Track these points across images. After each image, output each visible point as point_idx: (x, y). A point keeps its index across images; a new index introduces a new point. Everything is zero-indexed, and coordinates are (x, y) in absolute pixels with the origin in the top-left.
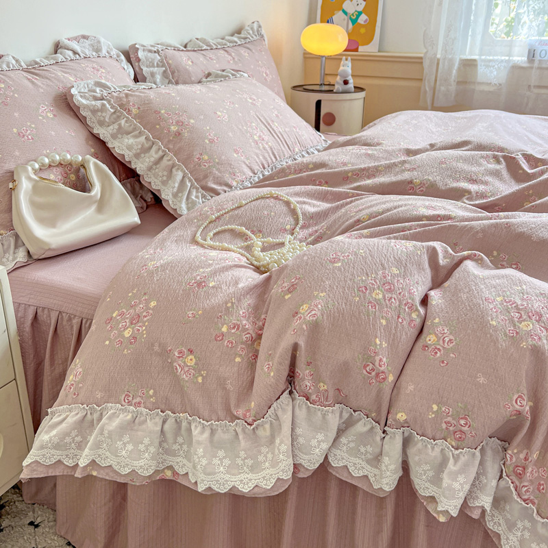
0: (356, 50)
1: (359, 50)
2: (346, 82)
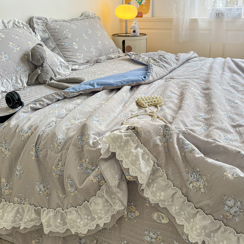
2: (134, 32)
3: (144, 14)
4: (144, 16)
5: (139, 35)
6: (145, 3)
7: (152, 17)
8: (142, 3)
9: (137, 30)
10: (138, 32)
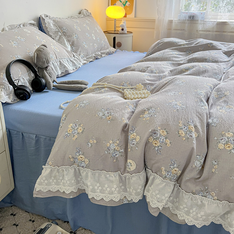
2: (123, 30)
4: (128, 16)
5: (126, 32)
6: (129, 5)
8: (126, 5)
10: (126, 30)
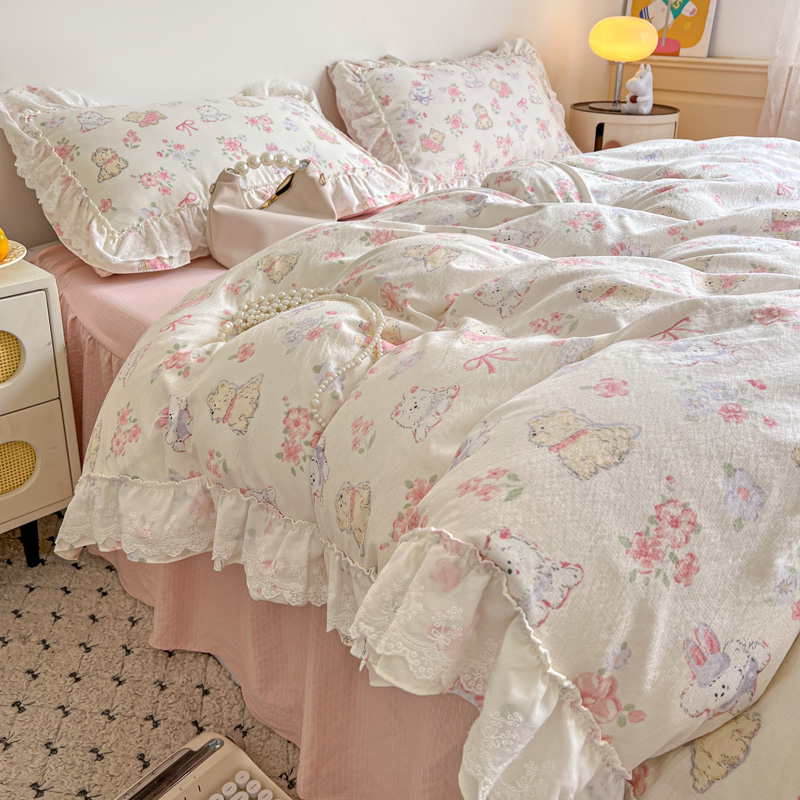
0: (676, 54)
1: (681, 54)
2: (634, 100)
3: (685, 47)
4: (683, 52)
6: (691, 13)
7: (709, 56)
8: (684, 12)
9: (643, 95)
